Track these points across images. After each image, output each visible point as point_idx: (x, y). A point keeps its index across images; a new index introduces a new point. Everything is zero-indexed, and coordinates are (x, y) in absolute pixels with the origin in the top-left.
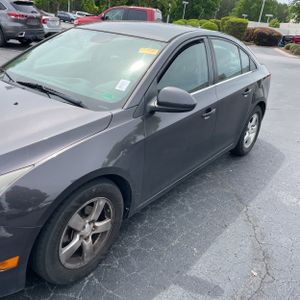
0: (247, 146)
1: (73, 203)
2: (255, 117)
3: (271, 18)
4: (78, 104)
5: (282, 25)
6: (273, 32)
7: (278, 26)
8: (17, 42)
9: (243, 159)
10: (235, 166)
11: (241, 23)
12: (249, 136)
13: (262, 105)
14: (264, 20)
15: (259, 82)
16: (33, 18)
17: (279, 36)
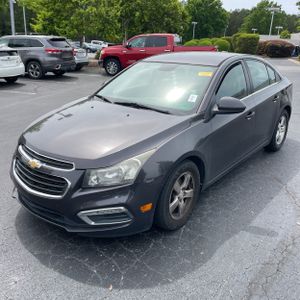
0: (278, 143)
1: (177, 173)
2: (283, 119)
3: (281, 30)
4: (167, 113)
5: (293, 35)
6: (286, 43)
7: (289, 37)
8: (51, 74)
9: (276, 154)
10: (270, 159)
11: (253, 38)
12: (280, 134)
13: (288, 109)
14: (274, 33)
15: (282, 91)
16: (66, 52)
17: (292, 47)
